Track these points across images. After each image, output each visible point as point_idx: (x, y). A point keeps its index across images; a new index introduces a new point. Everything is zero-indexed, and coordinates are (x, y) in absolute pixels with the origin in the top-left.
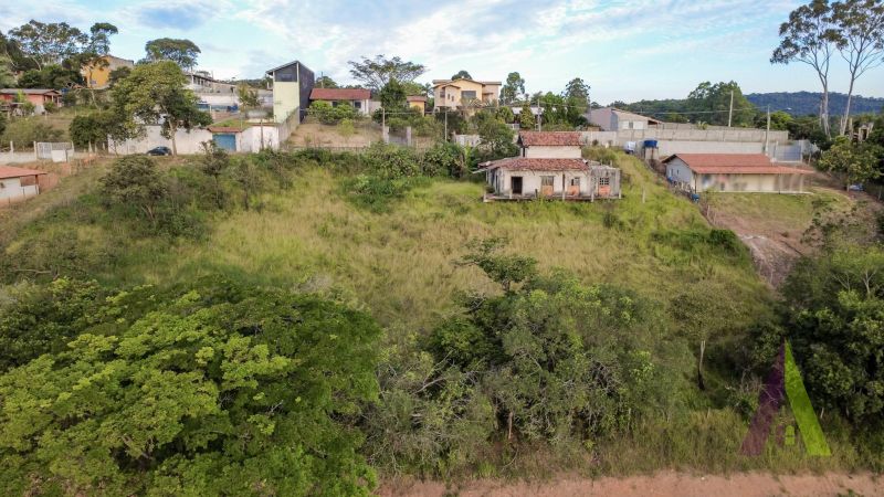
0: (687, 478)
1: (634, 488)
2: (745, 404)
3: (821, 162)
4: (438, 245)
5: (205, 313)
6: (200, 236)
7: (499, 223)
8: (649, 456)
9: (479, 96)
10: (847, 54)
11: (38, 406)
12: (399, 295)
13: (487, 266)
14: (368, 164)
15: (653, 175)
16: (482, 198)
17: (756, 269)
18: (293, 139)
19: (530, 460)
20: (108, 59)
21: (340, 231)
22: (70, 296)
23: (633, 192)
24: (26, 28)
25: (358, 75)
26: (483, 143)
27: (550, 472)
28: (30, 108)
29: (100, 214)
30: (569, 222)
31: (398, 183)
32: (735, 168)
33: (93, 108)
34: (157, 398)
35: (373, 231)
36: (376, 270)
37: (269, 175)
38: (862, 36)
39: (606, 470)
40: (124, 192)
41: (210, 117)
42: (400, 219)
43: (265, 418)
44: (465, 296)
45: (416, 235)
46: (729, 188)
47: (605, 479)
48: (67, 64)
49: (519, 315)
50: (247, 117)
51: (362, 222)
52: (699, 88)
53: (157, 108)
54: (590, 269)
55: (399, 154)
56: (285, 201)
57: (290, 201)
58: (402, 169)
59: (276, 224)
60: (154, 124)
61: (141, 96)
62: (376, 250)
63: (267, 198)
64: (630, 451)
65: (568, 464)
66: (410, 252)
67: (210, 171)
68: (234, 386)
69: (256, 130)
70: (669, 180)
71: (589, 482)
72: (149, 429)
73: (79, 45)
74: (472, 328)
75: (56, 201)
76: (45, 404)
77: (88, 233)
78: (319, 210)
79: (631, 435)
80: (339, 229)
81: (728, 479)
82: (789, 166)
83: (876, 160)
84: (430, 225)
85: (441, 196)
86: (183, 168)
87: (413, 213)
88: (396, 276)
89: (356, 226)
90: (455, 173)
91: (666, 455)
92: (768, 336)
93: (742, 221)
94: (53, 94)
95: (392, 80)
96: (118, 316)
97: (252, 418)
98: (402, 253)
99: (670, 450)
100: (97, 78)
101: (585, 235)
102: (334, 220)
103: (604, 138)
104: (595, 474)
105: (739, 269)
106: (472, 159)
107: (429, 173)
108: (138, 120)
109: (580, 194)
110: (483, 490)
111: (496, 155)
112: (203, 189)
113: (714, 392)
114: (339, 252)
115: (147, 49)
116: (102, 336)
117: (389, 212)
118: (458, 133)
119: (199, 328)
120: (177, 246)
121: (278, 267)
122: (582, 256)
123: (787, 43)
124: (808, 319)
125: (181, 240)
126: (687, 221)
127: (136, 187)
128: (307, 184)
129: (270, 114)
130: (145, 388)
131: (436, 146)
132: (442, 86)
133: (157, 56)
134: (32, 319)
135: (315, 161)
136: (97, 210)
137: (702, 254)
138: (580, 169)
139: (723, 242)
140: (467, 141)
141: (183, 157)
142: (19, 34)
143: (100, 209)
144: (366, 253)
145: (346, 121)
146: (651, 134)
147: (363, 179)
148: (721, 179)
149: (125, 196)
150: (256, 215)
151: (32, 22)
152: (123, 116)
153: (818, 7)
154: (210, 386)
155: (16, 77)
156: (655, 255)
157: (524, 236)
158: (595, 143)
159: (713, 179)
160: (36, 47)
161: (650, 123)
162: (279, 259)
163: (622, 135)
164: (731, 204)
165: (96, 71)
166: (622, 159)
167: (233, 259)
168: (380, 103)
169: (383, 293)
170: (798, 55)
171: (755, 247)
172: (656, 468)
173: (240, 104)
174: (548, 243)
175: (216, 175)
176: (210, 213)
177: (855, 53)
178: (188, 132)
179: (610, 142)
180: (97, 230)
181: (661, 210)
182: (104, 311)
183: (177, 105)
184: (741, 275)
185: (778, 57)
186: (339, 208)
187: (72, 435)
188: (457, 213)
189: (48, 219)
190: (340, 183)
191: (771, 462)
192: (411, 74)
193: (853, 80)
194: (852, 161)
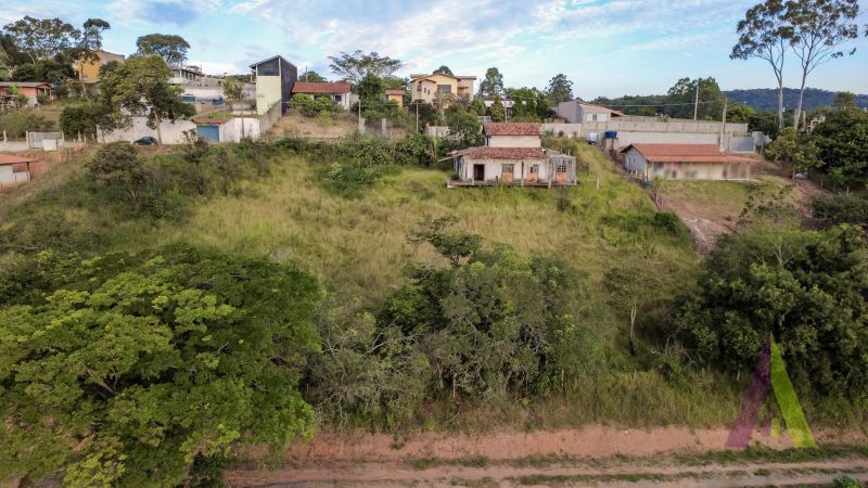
0: (611, 432)
1: (563, 440)
2: (667, 366)
3: (768, 152)
4: (403, 227)
5: (166, 272)
6: (180, 218)
7: (460, 207)
8: (579, 412)
9: (454, 90)
10: (800, 52)
11: (15, 341)
12: (363, 272)
13: (437, 242)
14: (341, 153)
15: (610, 164)
16: (446, 185)
17: (695, 249)
18: (274, 130)
19: (470, 416)
20: (98, 54)
21: (314, 214)
22: (53, 267)
23: (589, 179)
24: (21, 24)
25: (337, 69)
26: (451, 134)
27: (488, 426)
28: (23, 100)
29: (86, 197)
30: (525, 206)
31: (369, 171)
32: (686, 158)
33: (85, 100)
34: (117, 335)
35: (344, 215)
36: (343, 250)
37: (248, 163)
38: (813, 33)
39: (539, 424)
40: (108, 176)
41: (193, 109)
42: (369, 204)
43: (211, 355)
44: (413, 268)
45: (384, 218)
46: (680, 176)
47: (537, 432)
48: (59, 58)
49: (458, 282)
50: (232, 110)
51: (334, 207)
52: (679, 83)
53: (143, 100)
54: (541, 248)
55: (373, 144)
56: (263, 188)
57: (268, 187)
58: (375, 158)
59: (253, 207)
60: (140, 116)
61: (127, 88)
62: (345, 232)
63: (245, 184)
64: (563, 408)
65: (505, 419)
66: (376, 234)
67: (191, 158)
68: (186, 329)
69: (238, 121)
70: (624, 168)
71: (523, 435)
72: (110, 359)
73: (72, 40)
74: (418, 297)
75: (45, 187)
76: (21, 339)
77: (74, 216)
78: (294, 195)
79: (564, 394)
80: (311, 213)
81: (649, 432)
82: (741, 156)
83: (818, 150)
84: (396, 209)
85: (408, 182)
86: (167, 157)
87: (381, 198)
88: (362, 254)
89: (328, 211)
90: (425, 162)
91: (594, 411)
92: (690, 305)
93: (690, 207)
94: (46, 87)
95: (369, 75)
96: (91, 276)
97: (200, 355)
98: (369, 235)
99: (598, 408)
100: (89, 72)
101: (540, 217)
102: (307, 205)
103: (569, 130)
104: (529, 427)
105: (679, 249)
106: (442, 148)
107: (399, 161)
108: (125, 111)
109: (539, 181)
110: (427, 442)
111: (464, 145)
112: (184, 176)
113: (643, 358)
114: (311, 234)
115: (138, 44)
116: (75, 291)
117: (360, 197)
118: (432, 125)
119: (160, 285)
120: (158, 228)
121: (253, 247)
122: (536, 237)
123: (745, 40)
124: (723, 289)
125: (162, 222)
126: (636, 205)
127: (119, 172)
128: (284, 171)
129: (254, 107)
130: (107, 327)
131: (408, 137)
132: (420, 80)
133: (148, 51)
134: (19, 285)
135: (292, 151)
136: (84, 195)
137: (646, 236)
138: (538, 157)
139: (667, 224)
140: (437, 133)
141: (168, 146)
142: (14, 29)
143: (87, 194)
144: (336, 234)
145: (324, 112)
146: (614, 126)
147: (337, 167)
148: (673, 168)
149: (109, 181)
150: (234, 200)
151: (27, 18)
152: (109, 107)
153: (773, 7)
154: (165, 329)
155: (11, 71)
156: (603, 237)
157: (482, 219)
158: (561, 134)
159: (666, 167)
160: (30, 42)
161: (613, 115)
162: (254, 240)
163: (586, 126)
164: (681, 190)
165: (87, 65)
166: (584, 149)
167: (210, 239)
168: (357, 96)
169: (348, 271)
170: (756, 52)
171: (698, 230)
172: (584, 423)
173: (225, 97)
174: (505, 226)
175: (197, 162)
176: (191, 198)
177: (807, 50)
178: (173, 123)
179: (575, 134)
180: (84, 213)
181: (612, 195)
182: (79, 272)
183: (162, 97)
184: (680, 255)
185: (737, 53)
186: (313, 194)
187: (43, 364)
188: (422, 198)
189: (37, 203)
190: (315, 172)
191: (688, 417)
192: (388, 68)
193: (805, 75)
194: (796, 150)
